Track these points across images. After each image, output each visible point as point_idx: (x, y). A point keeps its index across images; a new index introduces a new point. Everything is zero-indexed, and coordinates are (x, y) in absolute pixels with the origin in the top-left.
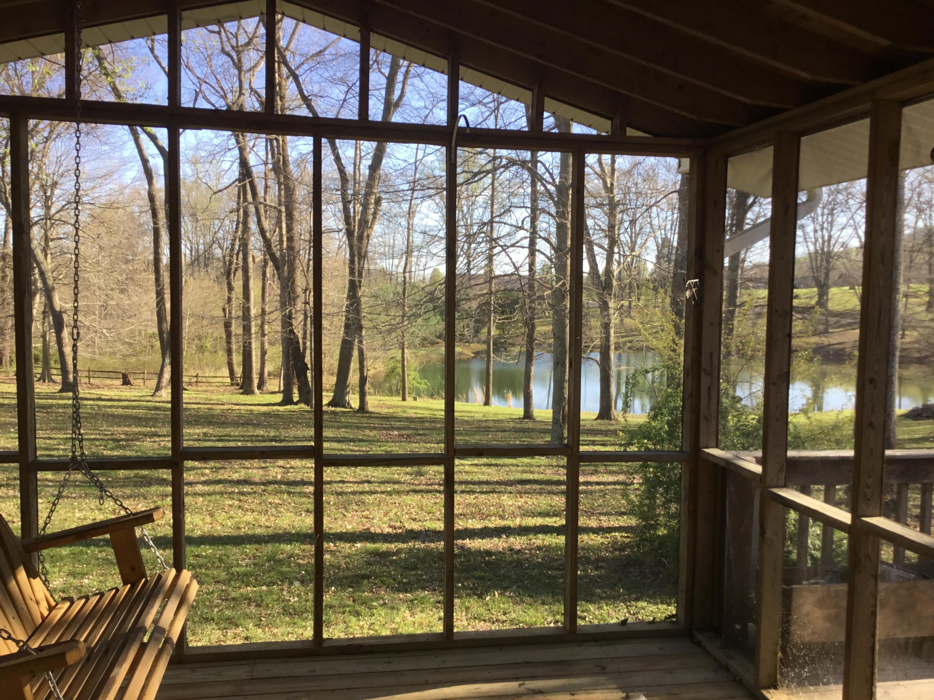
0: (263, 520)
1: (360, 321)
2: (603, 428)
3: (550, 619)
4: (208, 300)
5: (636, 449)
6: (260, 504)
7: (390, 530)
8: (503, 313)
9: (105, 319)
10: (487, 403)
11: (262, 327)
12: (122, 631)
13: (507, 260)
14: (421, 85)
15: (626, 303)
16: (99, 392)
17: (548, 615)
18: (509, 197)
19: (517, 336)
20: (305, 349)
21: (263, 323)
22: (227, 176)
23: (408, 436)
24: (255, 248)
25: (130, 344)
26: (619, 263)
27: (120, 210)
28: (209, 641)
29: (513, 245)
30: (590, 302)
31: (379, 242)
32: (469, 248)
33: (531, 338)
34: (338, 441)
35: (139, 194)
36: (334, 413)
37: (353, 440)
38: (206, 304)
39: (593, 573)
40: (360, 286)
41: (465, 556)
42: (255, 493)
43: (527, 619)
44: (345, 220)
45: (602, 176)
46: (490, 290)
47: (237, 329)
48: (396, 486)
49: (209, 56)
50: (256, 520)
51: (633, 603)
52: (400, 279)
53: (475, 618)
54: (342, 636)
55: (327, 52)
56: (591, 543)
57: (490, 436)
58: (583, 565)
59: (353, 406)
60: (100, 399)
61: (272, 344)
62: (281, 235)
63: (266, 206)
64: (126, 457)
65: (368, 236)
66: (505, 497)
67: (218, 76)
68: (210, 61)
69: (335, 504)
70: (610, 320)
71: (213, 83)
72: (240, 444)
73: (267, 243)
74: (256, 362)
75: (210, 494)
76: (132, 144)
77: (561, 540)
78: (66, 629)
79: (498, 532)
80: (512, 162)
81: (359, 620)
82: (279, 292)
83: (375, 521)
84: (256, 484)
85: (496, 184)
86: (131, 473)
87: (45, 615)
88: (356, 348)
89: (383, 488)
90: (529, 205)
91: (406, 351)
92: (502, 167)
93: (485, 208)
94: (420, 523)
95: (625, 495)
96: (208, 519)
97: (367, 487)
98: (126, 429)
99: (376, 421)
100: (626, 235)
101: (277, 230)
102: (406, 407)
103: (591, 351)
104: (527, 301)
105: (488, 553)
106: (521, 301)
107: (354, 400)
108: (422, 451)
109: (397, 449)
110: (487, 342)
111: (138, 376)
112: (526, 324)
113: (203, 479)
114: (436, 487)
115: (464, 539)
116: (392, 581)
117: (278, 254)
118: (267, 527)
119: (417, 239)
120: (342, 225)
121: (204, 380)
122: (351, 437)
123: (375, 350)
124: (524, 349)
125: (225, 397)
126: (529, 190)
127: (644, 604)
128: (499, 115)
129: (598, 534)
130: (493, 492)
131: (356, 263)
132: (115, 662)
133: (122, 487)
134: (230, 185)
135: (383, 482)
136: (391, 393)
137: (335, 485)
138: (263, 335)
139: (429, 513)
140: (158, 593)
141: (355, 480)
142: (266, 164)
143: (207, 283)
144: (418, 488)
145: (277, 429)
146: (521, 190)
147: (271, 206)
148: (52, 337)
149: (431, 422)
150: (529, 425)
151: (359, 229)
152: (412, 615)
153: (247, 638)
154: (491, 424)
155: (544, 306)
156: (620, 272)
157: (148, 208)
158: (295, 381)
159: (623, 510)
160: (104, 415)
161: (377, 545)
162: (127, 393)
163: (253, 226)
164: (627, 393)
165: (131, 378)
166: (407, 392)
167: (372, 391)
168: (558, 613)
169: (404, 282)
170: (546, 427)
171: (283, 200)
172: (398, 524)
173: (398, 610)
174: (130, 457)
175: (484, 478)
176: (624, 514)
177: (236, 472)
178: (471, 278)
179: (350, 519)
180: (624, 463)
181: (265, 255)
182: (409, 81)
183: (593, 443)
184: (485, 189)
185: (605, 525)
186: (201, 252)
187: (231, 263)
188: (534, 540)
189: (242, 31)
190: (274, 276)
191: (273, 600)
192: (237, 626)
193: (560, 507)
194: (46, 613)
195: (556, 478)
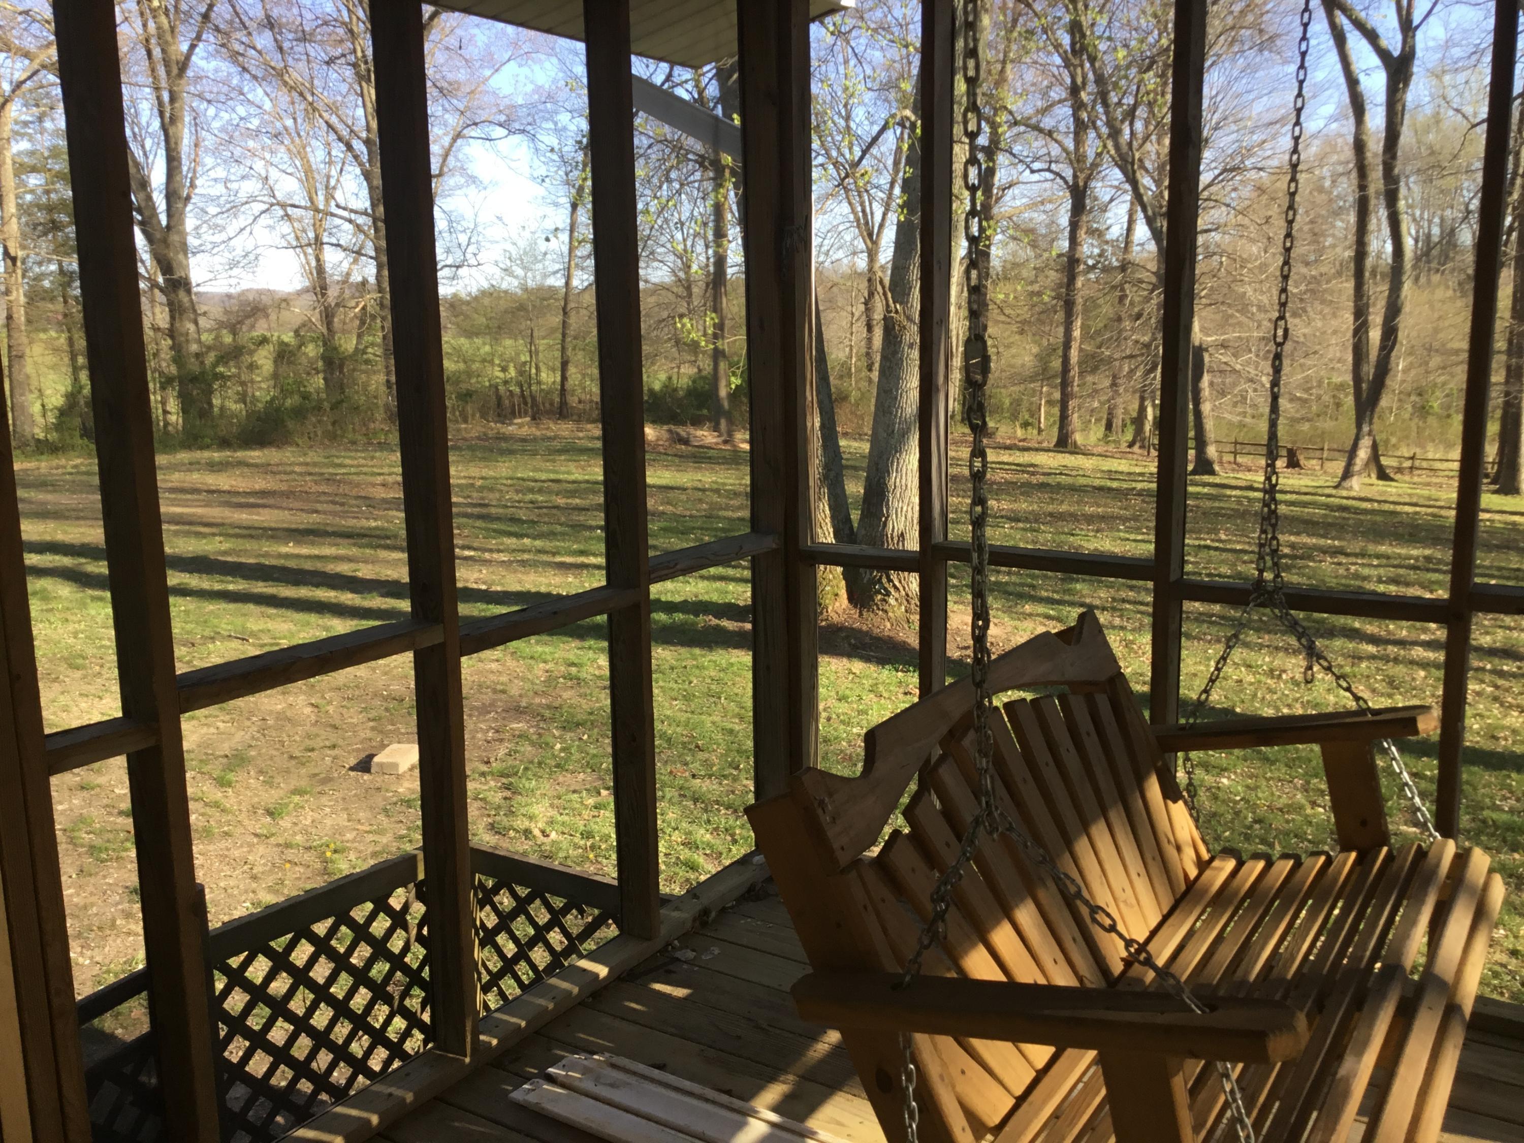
9: (1266, 359)
16: (1249, 476)
25: (1304, 401)
60: (1251, 488)
76: (1333, 57)
87: (1192, 876)
111: (1312, 454)
121: (1425, 464)
133: (1284, 633)
157: (1350, 166)
162: (1296, 481)
165: (1301, 457)
186: (1434, 240)
194: (1193, 872)
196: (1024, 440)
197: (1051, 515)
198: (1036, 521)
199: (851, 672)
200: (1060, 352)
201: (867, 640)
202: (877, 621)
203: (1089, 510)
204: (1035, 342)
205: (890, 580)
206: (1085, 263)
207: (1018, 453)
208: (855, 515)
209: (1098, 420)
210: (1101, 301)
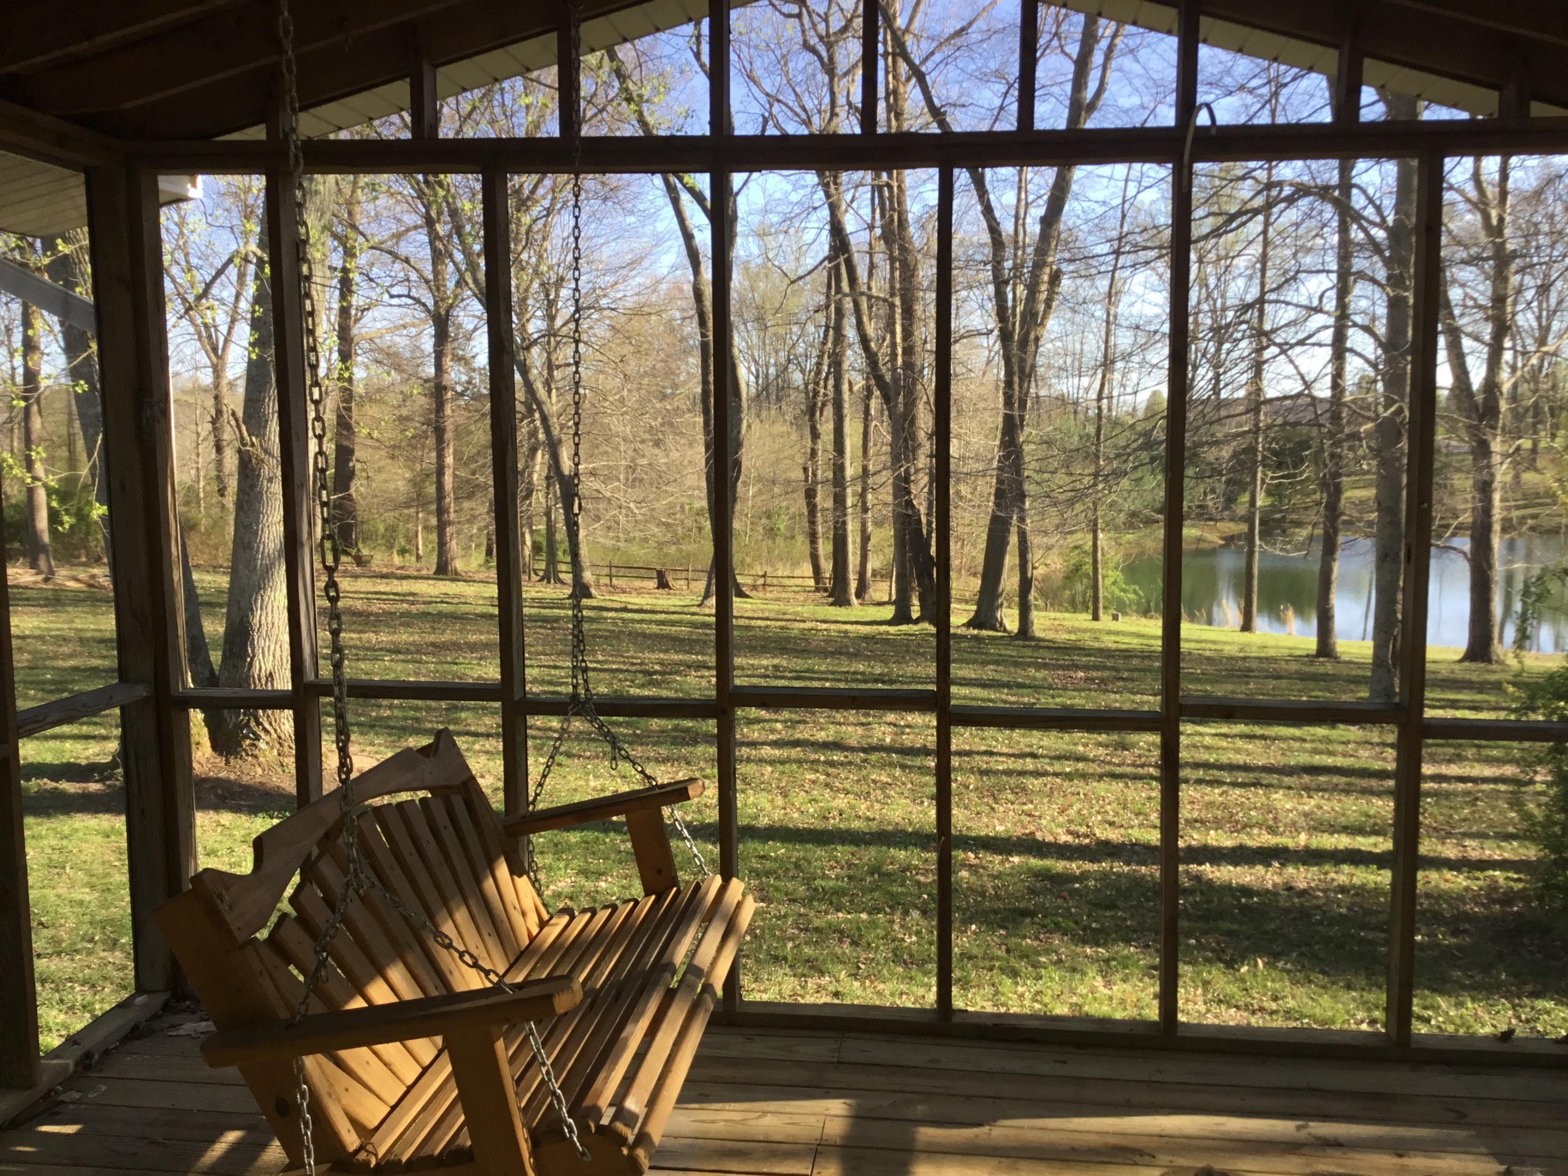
0: (863, 807)
1: (1021, 484)
2: (1474, 677)
3: (1360, 1015)
4: (782, 455)
5: (1541, 718)
6: (858, 781)
7: (1069, 839)
8: (1279, 466)
9: (633, 486)
10: (1247, 627)
11: (863, 495)
12: (639, 968)
13: (1291, 370)
14: (1136, 68)
15: (1526, 444)
16: (624, 598)
17: (1357, 1008)
18: (1295, 255)
19: (1306, 509)
20: (929, 533)
21: (864, 490)
22: (811, 253)
23: (1103, 681)
24: (854, 369)
25: (668, 525)
26: (1514, 368)
27: (653, 317)
28: (780, 993)
29: (1301, 343)
30: (1454, 443)
31: (1056, 348)
32: (1218, 350)
33: (1332, 510)
34: (983, 685)
35: (681, 290)
36: (976, 638)
37: (1007, 685)
38: (778, 461)
39: (1445, 939)
40: (1022, 426)
41: (1202, 893)
42: (850, 763)
43: (1318, 1011)
44: (998, 314)
45: (1480, 205)
46: (1256, 425)
47: (824, 500)
48: (1080, 765)
49: (783, 56)
50: (852, 807)
51: (1526, 1001)
52: (1092, 413)
53: (1220, 1001)
54: (989, 1008)
55: (974, 26)
56: (1444, 886)
57: (1252, 686)
58: (1428, 924)
59: (1008, 627)
60: (625, 610)
61: (878, 524)
62: (893, 345)
63: (870, 297)
64: (661, 698)
65: (1037, 339)
66: (1278, 796)
67: (798, 89)
68: (786, 64)
69: (976, 789)
70: (1492, 475)
71: (790, 99)
72: (828, 685)
73: (871, 358)
74: (854, 553)
75: (783, 762)
76: (669, 211)
77: (1384, 878)
78: (563, 957)
79: (1264, 856)
80: (1302, 191)
81: (1017, 984)
82: (889, 438)
83: (1044, 822)
84: (852, 749)
85: (1271, 232)
86: (668, 724)
87: (534, 933)
88: (1014, 530)
89: (1057, 767)
90: (1335, 268)
91: (1101, 535)
92: (1283, 200)
93: (1250, 277)
94: (1122, 831)
95: (1516, 802)
96: (780, 801)
97: (1030, 764)
98: (662, 656)
99: (1047, 654)
100: (1530, 315)
101: (888, 337)
102: (1100, 631)
103: (1454, 535)
104: (1327, 443)
105: (1246, 891)
106: (1314, 444)
107: (1010, 619)
108: (1127, 706)
109: (1079, 701)
110: (1249, 519)
111: (679, 575)
112: (1324, 485)
113: (772, 737)
114: (1151, 770)
115: (1200, 864)
116: (1072, 925)
117: (888, 377)
118: (868, 819)
119: (1123, 340)
120: (992, 323)
121: (775, 581)
122: (1006, 679)
123: (1046, 533)
124: (1319, 531)
125: (806, 611)
126: (1335, 239)
127: (1550, 1005)
128: (1279, 108)
129: (1459, 870)
130: (1256, 784)
131: (1016, 387)
132: (630, 1015)
133: (655, 744)
134: (816, 268)
135: (1058, 758)
136: (1074, 606)
137: (977, 758)
138: (865, 510)
139: (1138, 814)
140: (694, 913)
141: (1011, 751)
142: (871, 227)
143: (780, 428)
144: (1118, 770)
145: (886, 663)
146: (1319, 241)
147: (878, 298)
148: (559, 515)
149: (1143, 658)
150: (1328, 667)
151: (1022, 328)
152: (1108, 984)
153: (836, 994)
154: (1254, 665)
155: (1360, 452)
156: (1515, 386)
157: (692, 312)
158: (915, 584)
159: (1511, 829)
160: (630, 634)
161: (1048, 863)
162: (664, 601)
163: (851, 333)
164: (1524, 613)
165: (669, 578)
166: (1101, 605)
167: (1040, 603)
168: (1377, 1007)
169: (1099, 416)
170: (1361, 673)
171: (898, 286)
172: (1083, 830)
173: (1084, 974)
174: (667, 699)
175: (1240, 759)
176: (1513, 837)
177: (822, 729)
178: (1221, 404)
179: (1001, 815)
180: (1515, 744)
181: (867, 379)
182: (1114, 64)
183: (1454, 704)
184: (1251, 242)
185: (1474, 855)
186: (771, 378)
187: (816, 393)
188: (1333, 875)
189: (834, 8)
190: (882, 411)
191: (878, 937)
192: (822, 973)
193: (1384, 819)
194: (535, 930)
195: (1377, 765)
196: (402, 568)
197: (433, 644)
198: (418, 652)
199: (219, 824)
200: (434, 478)
201: (236, 789)
202: (246, 767)
203: (472, 638)
204: (408, 467)
205: (259, 723)
206: (453, 389)
207: (396, 582)
208: (216, 657)
209: (478, 546)
210: (473, 428)
